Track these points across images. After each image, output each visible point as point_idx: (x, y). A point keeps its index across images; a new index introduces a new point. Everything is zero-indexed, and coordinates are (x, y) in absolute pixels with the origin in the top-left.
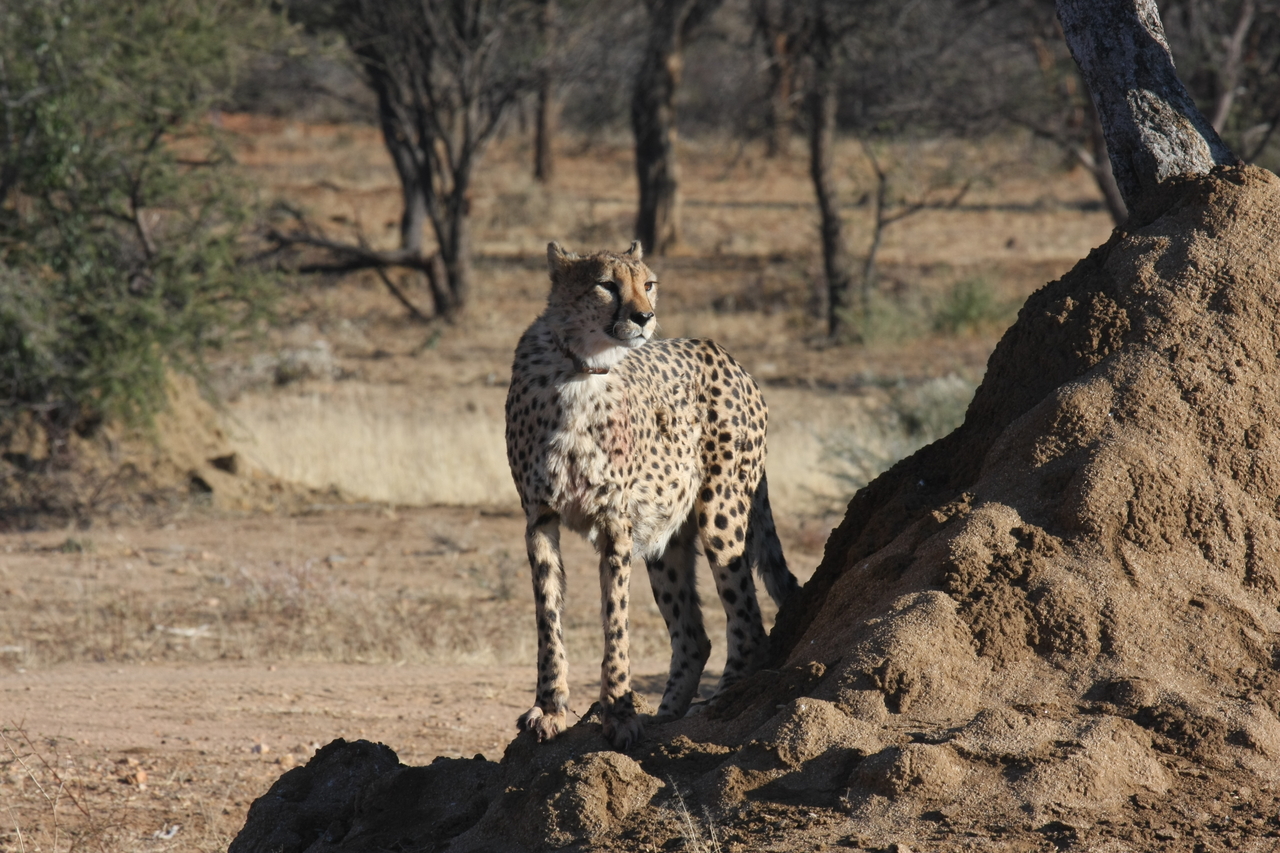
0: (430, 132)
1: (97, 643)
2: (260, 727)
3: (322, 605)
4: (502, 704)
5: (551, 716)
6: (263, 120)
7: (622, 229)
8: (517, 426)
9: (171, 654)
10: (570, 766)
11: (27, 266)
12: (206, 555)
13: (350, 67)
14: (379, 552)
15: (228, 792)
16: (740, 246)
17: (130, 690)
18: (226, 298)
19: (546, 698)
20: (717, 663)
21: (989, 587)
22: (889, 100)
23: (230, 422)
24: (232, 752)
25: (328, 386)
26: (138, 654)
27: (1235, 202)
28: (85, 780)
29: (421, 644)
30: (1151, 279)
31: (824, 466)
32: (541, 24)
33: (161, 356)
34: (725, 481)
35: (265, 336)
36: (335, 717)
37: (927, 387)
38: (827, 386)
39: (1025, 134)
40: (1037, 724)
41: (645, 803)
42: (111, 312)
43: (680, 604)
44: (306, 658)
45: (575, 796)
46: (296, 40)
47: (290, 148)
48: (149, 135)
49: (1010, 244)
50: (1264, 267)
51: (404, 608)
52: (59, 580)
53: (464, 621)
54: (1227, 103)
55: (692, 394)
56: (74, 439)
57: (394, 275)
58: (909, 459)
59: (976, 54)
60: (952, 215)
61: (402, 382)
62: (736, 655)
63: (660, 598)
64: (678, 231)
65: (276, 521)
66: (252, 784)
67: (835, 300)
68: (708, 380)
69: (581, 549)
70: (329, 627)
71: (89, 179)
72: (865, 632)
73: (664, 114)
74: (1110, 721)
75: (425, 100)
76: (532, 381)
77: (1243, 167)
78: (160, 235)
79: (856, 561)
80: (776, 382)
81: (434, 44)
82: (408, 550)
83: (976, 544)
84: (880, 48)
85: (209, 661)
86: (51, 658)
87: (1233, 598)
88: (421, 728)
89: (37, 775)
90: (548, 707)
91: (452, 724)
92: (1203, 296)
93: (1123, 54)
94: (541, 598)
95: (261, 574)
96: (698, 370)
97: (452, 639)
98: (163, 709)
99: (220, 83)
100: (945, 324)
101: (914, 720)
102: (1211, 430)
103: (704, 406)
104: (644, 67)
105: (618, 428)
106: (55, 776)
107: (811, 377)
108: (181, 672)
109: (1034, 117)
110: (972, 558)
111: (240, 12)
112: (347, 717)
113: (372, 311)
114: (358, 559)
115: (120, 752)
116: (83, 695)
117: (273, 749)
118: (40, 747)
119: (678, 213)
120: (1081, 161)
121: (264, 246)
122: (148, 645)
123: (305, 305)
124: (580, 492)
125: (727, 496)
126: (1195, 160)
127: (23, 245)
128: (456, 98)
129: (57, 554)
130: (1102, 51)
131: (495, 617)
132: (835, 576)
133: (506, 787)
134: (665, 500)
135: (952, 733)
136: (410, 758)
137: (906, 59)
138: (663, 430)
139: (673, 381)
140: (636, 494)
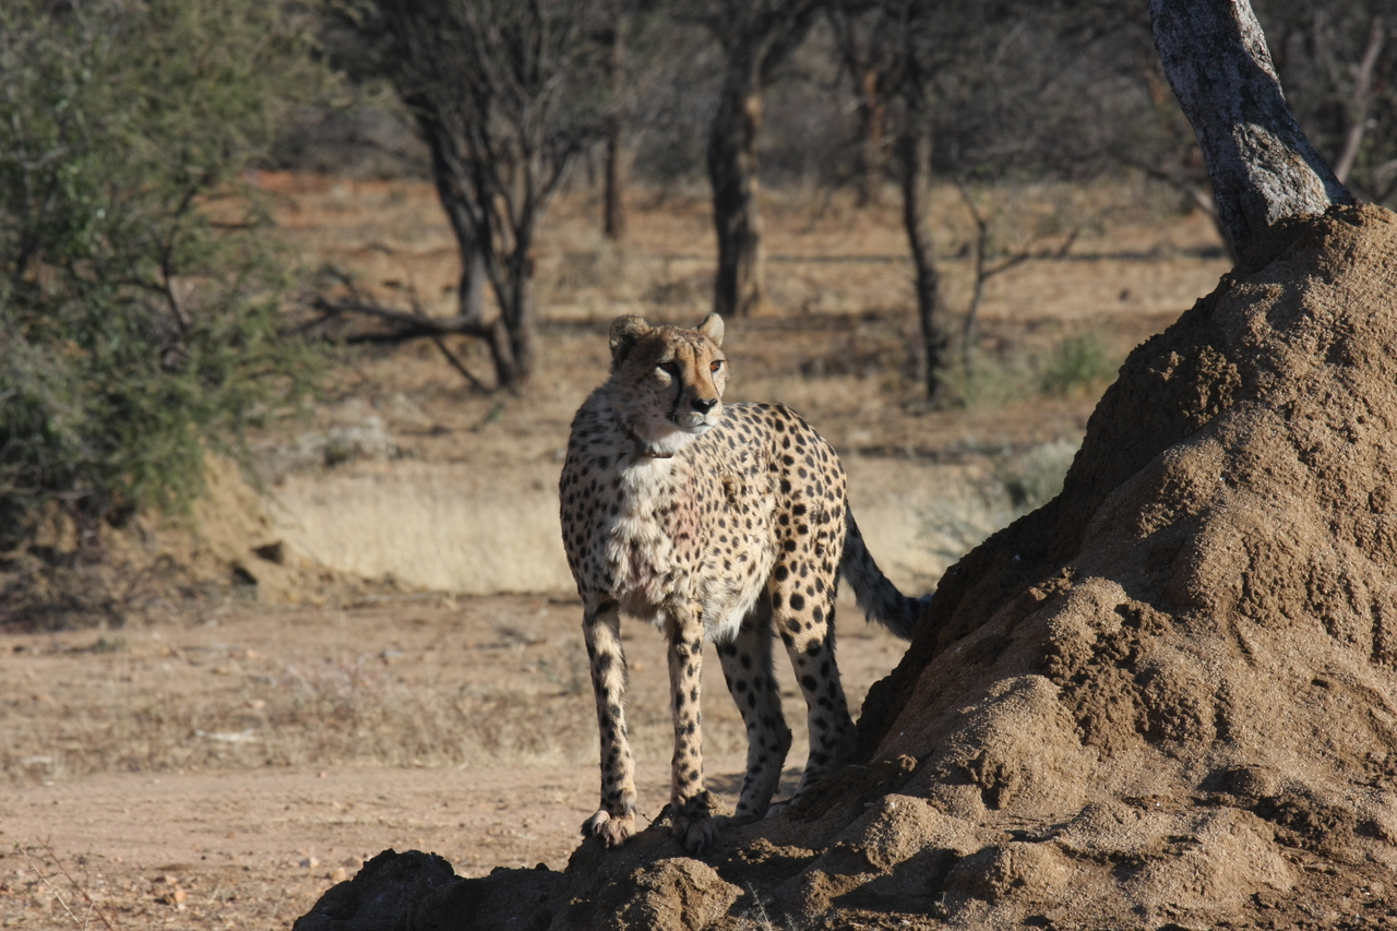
0: (489, 187)
1: (133, 751)
2: (309, 838)
3: (376, 705)
4: (572, 808)
5: (618, 820)
6: (308, 178)
7: (701, 288)
8: (574, 509)
9: (213, 762)
10: (640, 875)
11: (50, 342)
12: (251, 653)
13: (401, 119)
14: (439, 646)
15: (275, 911)
16: (830, 305)
17: (167, 802)
18: (268, 372)
19: (612, 800)
20: (798, 756)
21: (1093, 669)
22: (988, 142)
23: (274, 509)
24: (279, 867)
25: (382, 466)
26: (176, 763)
27: (1353, 245)
28: (119, 901)
29: (485, 745)
30: (1262, 330)
31: (924, 542)
32: (609, 69)
33: (197, 437)
34: (801, 558)
35: (312, 413)
36: (390, 827)
37: (1035, 454)
38: (927, 455)
39: (1137, 176)
40: (1149, 818)
41: (723, 912)
42: (143, 390)
43: (756, 692)
44: (359, 762)
45: (646, 907)
46: (339, 90)
47: (337, 208)
48: (180, 197)
49: (1124, 295)
50: (1386, 315)
51: (466, 706)
52: (90, 684)
53: (531, 719)
54: (1356, 136)
55: (762, 461)
56: (105, 529)
57: (452, 343)
58: (1004, 531)
59: (1082, 90)
60: (1060, 266)
61: (463, 459)
62: (819, 748)
63: (733, 686)
64: (762, 289)
65: (327, 614)
66: (299, 901)
67: (933, 362)
68: (779, 448)
69: (650, 639)
70: (384, 729)
71: (115, 246)
72: (959, 721)
73: (743, 160)
74: (1228, 814)
75: (482, 152)
76: (592, 461)
77: (1361, 206)
78: (194, 306)
79: (948, 644)
80: (870, 452)
81: (491, 91)
82: (471, 642)
83: (1078, 623)
84: (977, 86)
85: (253, 769)
86: (82, 768)
87: (1360, 676)
88: (484, 836)
89: (66, 895)
90: (615, 810)
91: (518, 831)
92: (1321, 348)
93: (1228, 85)
94: (602, 691)
95: (311, 673)
96: (768, 437)
97: (519, 739)
98: (203, 821)
99: (256, 137)
100: (1053, 385)
101: (1015, 817)
102: (1332, 493)
103: (776, 476)
104: (721, 111)
105: (684, 511)
106: (87, 898)
107: (909, 445)
108: (223, 781)
109: (1147, 158)
110: (1074, 639)
111: (277, 61)
112: (404, 826)
113: (430, 383)
114: (417, 654)
115: (157, 869)
116: (116, 808)
117: (324, 863)
118: (70, 866)
119: (761, 269)
120: (1198, 204)
121: (311, 315)
122: (188, 752)
123: (356, 378)
124: (644, 581)
125: (804, 574)
126: (1308, 200)
127: (46, 319)
128: (516, 149)
129: (88, 655)
130: (1205, 83)
131: (566, 714)
132: (926, 661)
133: (571, 898)
134: (733, 574)
135: (1056, 830)
136: (472, 869)
137: (1006, 97)
138: (732, 500)
139: (740, 448)
140: (703, 574)
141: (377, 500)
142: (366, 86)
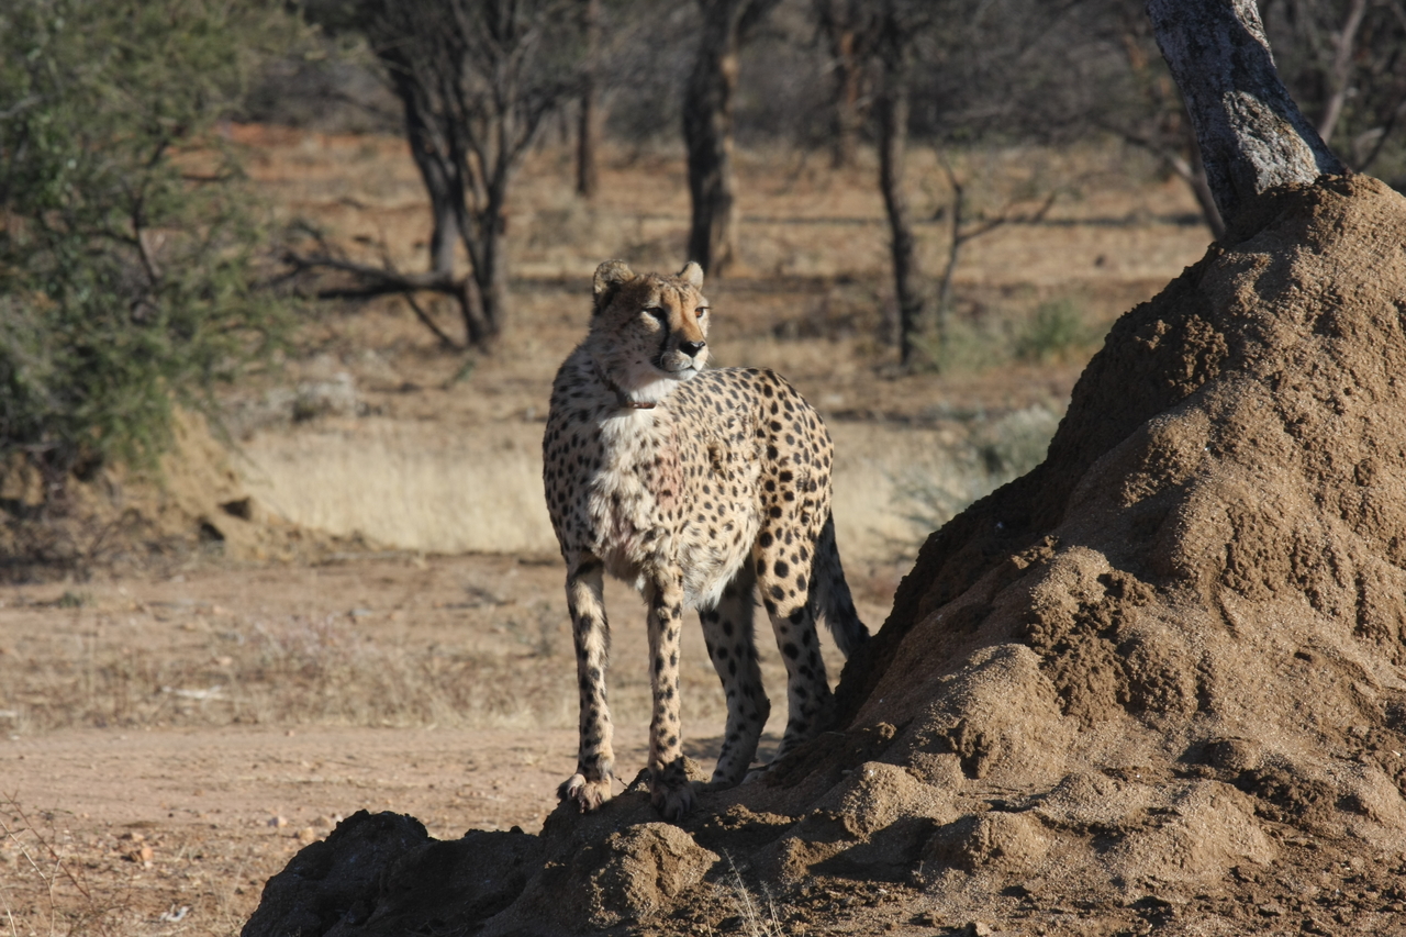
0: (462, 143)
1: (99, 707)
2: (277, 797)
3: (345, 663)
4: (543, 771)
5: (594, 784)
6: (278, 131)
7: (674, 249)
8: (555, 466)
9: (179, 718)
10: (615, 839)
11: (19, 293)
12: (218, 610)
13: (372, 71)
14: (407, 605)
15: (242, 870)
16: (803, 267)
17: (134, 759)
18: (238, 326)
19: (589, 764)
20: (777, 723)
21: (1075, 639)
22: (965, 105)
23: (243, 464)
24: (247, 826)
25: (350, 423)
26: (142, 718)
27: (1342, 215)
28: (85, 857)
29: (454, 705)
30: (1250, 300)
31: (896, 507)
32: (583, 24)
33: (166, 391)
34: (786, 525)
35: (282, 368)
36: (359, 787)
37: (1009, 420)
38: (898, 419)
39: (1115, 142)
40: (1129, 790)
41: (699, 878)
42: (112, 343)
43: (736, 660)
44: (327, 721)
45: (621, 872)
46: (313, 42)
47: (309, 162)
48: (152, 148)
49: (1100, 262)
50: (1375, 286)
51: (437, 664)
52: (56, 638)
53: (501, 680)
54: (1336, 105)
55: (749, 427)
56: (72, 482)
57: (423, 300)
58: (986, 499)
59: (1060, 54)
60: (1036, 231)
61: (433, 417)
62: (798, 716)
63: (714, 653)
64: (735, 250)
65: (294, 572)
66: (268, 860)
67: (908, 325)
68: (767, 414)
69: (627, 599)
70: (353, 688)
71: (86, 196)
72: (938, 689)
73: (718, 121)
74: (1209, 786)
75: (455, 108)
76: (572, 416)
77: (1351, 176)
78: (166, 258)
79: (928, 611)
80: (843, 416)
81: (465, 46)
82: (439, 602)
83: (1060, 592)
84: (955, 48)
85: (221, 726)
86: (48, 723)
87: (1343, 650)
88: (454, 798)
89: (32, 852)
90: (591, 774)
91: (488, 793)
92: (1308, 318)
93: (1219, 52)
94: (583, 654)
95: (278, 630)
96: (756, 402)
97: (488, 700)
98: (170, 778)
99: (230, 90)
100: (1028, 351)
101: (994, 786)
102: (1318, 465)
103: (763, 442)
104: (697, 69)
105: (667, 468)
106: (52, 853)
107: (880, 410)
108: (190, 738)
109: (1125, 123)
110: (1056, 608)
111: (251, 12)
112: (373, 786)
113: (401, 339)
114: (385, 613)
115: (124, 826)
116: (82, 764)
117: (292, 823)
118: (36, 822)
119: (734, 230)
120: (1176, 171)
121: (280, 269)
122: (154, 709)
123: (325, 334)
124: (624, 537)
125: (788, 541)
126: (1298, 169)
127: (15, 270)
128: (490, 105)
129: (54, 609)
130: (1196, 49)
131: (535, 676)
132: (906, 628)
133: (546, 862)
134: (717, 543)
135: (1035, 800)
136: (442, 830)
137: (984, 60)
138: (717, 466)
139: (727, 413)
140: (687, 538)
141: (345, 456)
142: (341, 39)
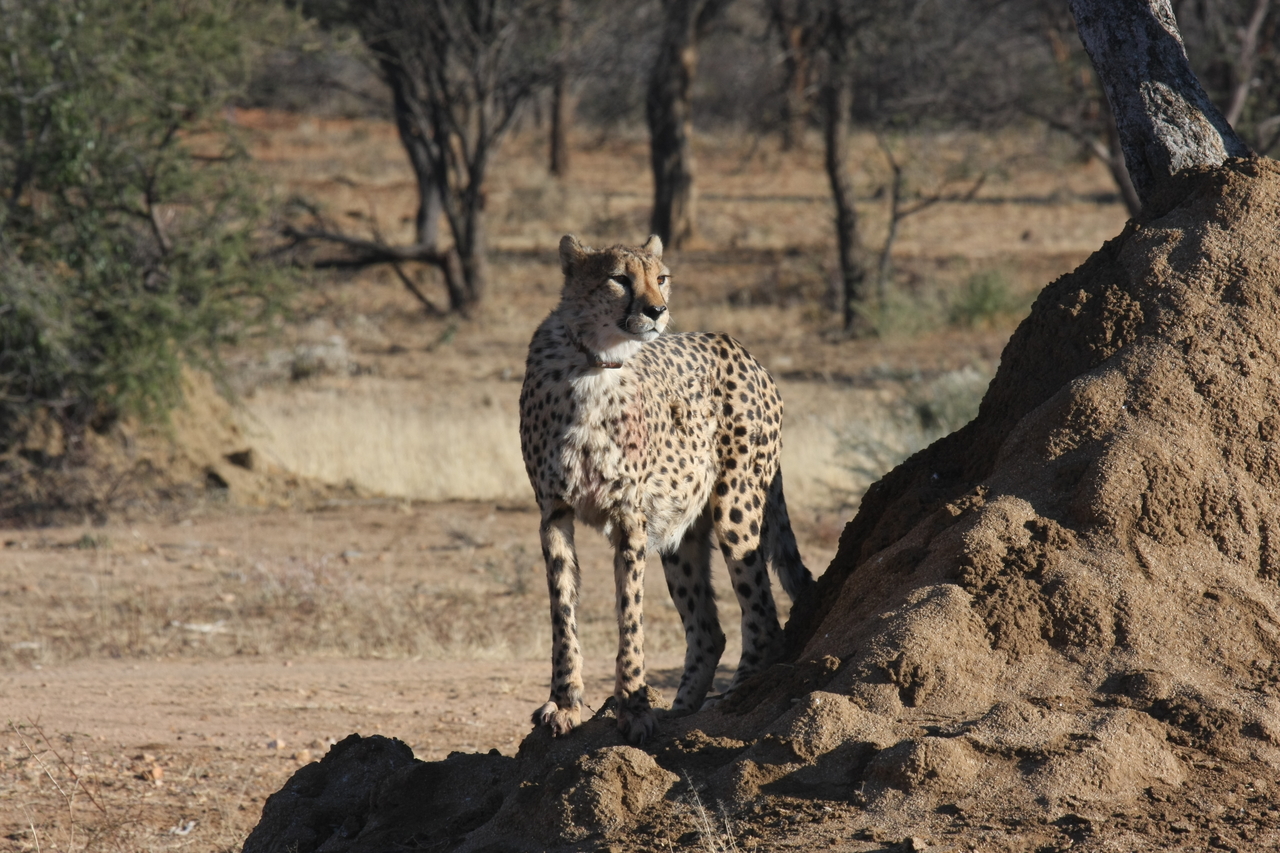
0: (445, 127)
1: (113, 639)
2: (276, 722)
3: (338, 600)
4: (518, 699)
5: (565, 711)
6: (278, 116)
7: (638, 224)
8: (531, 421)
9: (187, 650)
10: (585, 761)
11: (42, 263)
12: (222, 551)
13: (364, 61)
14: (394, 547)
15: (244, 788)
16: (756, 240)
17: (146, 686)
18: (241, 293)
19: (561, 693)
20: (732, 656)
21: (1003, 580)
22: (904, 93)
23: (246, 418)
24: (248, 748)
25: (344, 381)
26: (153, 650)
27: (1248, 194)
28: (101, 776)
29: (437, 639)
30: (1164, 271)
31: (841, 459)
32: (556, 19)
33: (176, 352)
34: (740, 475)
35: (281, 331)
36: (351, 713)
37: (943, 380)
38: (843, 380)
39: (1040, 127)
40: (1052, 717)
41: (660, 797)
42: (126, 308)
43: (695, 598)
44: (322, 653)
45: (590, 791)
46: (311, 35)
47: (306, 144)
48: (164, 131)
49: (1026, 236)
51: (420, 603)
52: (75, 576)
53: (480, 616)
54: (1242, 95)
55: (707, 387)
56: (90, 435)
57: (409, 269)
58: (923, 452)
59: (991, 47)
60: (967, 208)
61: (418, 377)
62: (751, 649)
63: (675, 592)
64: (694, 226)
65: (292, 517)
66: (268, 779)
67: (850, 294)
68: (723, 374)
69: (596, 543)
70: (345, 623)
71: (103, 175)
72: (879, 625)
73: (679, 107)
74: (1125, 714)
75: (440, 95)
76: (546, 375)
77: (1256, 159)
78: (176, 231)
79: (870, 554)
80: (792, 376)
81: (449, 39)
82: (424, 544)
83: (990, 537)
84: (895, 41)
85: (225, 657)
86: (68, 654)
87: (1248, 590)
88: (437, 723)
89: (53, 771)
90: (562, 702)
91: (467, 719)
92: (1217, 288)
93: (1136, 46)
94: (555, 592)
95: (277, 570)
96: (713, 364)
97: (468, 634)
98: (179, 705)
99: (235, 78)
100: (960, 317)
101: (929, 714)
102: (1225, 422)
103: (719, 400)
104: (659, 60)
105: (633, 423)
106: (72, 772)
107: (827, 371)
108: (197, 668)
109: (1049, 110)
110: (986, 551)
111: (255, 7)
112: (363, 712)
113: (389, 305)
114: (375, 554)
115: (136, 748)
116: (99, 691)
117: (289, 745)
118: (57, 744)
119: (693, 206)
120: (1096, 154)
121: (280, 241)
122: (164, 641)
123: (320, 300)
124: (594, 487)
125: (742, 490)
126: (1208, 152)
127: (38, 241)
128: (471, 93)
129: (73, 550)
130: (1115, 43)
131: (512, 612)
132: (850, 569)
133: (521, 781)
134: (679, 493)
135: (967, 726)
136: (426, 752)
137: (921, 52)
138: (678, 423)
139: (688, 374)
140: (650, 488)
141: (339, 412)
142: (335, 32)
